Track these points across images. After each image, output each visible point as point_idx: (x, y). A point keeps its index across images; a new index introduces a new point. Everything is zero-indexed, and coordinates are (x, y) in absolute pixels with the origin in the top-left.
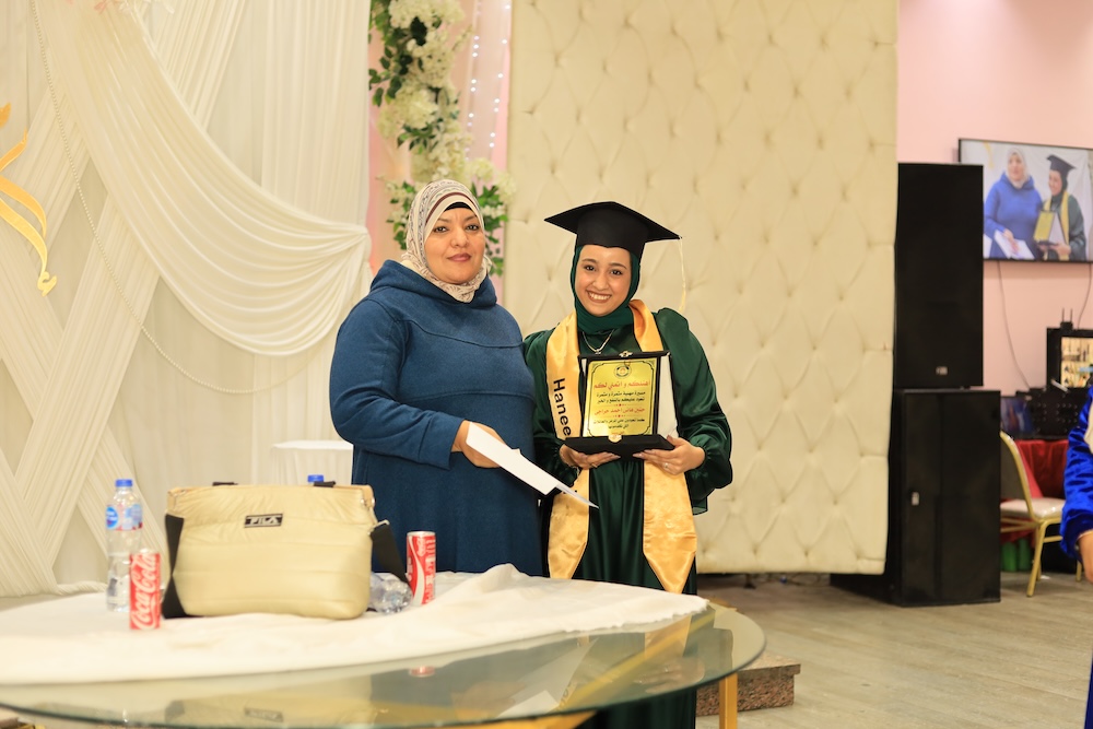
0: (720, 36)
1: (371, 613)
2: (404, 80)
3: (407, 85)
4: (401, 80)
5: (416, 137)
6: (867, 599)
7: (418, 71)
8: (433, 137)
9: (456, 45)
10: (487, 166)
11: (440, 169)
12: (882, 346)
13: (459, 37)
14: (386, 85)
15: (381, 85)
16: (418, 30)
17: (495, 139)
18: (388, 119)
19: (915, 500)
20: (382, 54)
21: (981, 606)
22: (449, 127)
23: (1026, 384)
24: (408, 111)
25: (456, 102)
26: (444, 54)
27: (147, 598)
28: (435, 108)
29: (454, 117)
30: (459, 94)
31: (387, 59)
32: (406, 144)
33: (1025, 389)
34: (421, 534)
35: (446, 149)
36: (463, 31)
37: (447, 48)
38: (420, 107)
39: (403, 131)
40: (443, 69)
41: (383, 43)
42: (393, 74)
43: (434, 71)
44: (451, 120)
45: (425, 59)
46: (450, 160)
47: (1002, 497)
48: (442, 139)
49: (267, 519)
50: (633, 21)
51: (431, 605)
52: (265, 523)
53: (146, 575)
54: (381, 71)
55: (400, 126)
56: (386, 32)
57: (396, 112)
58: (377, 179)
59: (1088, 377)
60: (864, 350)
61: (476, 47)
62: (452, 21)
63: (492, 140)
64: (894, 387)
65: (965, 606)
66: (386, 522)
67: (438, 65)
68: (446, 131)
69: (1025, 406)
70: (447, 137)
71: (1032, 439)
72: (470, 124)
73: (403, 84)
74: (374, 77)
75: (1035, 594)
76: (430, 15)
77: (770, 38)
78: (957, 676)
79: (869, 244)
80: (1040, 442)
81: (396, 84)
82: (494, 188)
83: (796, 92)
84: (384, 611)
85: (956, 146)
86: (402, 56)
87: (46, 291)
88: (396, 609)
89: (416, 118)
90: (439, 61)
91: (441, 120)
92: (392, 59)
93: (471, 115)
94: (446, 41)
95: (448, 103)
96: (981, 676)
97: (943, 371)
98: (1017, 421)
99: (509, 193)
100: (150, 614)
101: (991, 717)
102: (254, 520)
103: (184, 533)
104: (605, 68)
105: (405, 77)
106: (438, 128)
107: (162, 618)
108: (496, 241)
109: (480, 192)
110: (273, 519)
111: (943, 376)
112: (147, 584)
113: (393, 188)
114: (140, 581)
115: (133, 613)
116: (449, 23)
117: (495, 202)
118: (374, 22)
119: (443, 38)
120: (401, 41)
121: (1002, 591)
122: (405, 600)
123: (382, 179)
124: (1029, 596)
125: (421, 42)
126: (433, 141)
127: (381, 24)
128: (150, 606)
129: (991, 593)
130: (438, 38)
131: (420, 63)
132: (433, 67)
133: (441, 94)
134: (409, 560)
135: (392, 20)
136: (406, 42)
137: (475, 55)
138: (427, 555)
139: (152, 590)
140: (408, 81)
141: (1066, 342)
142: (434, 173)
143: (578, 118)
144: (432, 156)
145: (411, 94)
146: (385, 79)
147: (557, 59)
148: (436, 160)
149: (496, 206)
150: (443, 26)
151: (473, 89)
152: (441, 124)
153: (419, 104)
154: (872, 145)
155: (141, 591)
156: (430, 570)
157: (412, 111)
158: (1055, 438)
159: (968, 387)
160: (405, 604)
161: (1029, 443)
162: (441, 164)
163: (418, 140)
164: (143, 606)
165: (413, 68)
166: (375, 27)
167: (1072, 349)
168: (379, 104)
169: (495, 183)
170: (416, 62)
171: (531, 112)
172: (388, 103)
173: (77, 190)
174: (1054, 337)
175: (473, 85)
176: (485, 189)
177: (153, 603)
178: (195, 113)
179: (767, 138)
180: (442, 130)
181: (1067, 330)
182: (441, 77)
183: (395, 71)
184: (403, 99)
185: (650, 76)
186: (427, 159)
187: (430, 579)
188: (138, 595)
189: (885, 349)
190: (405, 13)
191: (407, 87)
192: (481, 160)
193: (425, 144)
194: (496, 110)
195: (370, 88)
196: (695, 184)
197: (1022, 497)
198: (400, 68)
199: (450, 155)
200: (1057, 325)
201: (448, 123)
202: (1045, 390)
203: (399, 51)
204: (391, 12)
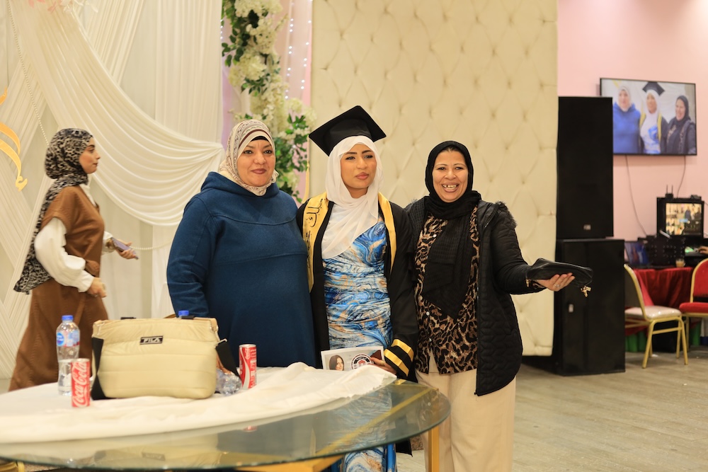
0: (445, 17)
1: (217, 394)
2: (245, 50)
3: (247, 53)
4: (243, 49)
5: (253, 86)
6: (542, 371)
7: (254, 44)
8: (264, 85)
9: (277, 27)
10: (298, 103)
11: (268, 106)
12: (549, 213)
13: (279, 23)
14: (234, 53)
15: (230, 53)
16: (253, 18)
17: (304, 85)
18: (235, 74)
19: (571, 309)
20: (231, 33)
21: (613, 375)
22: (274, 78)
23: (645, 233)
24: (247, 69)
25: (278, 63)
26: (270, 33)
27: (82, 388)
28: (265, 67)
29: (277, 73)
30: (280, 58)
31: (234, 36)
32: (247, 90)
33: (643, 236)
34: (247, 346)
35: (272, 93)
36: (282, 18)
37: (272, 29)
38: (255, 67)
39: (245, 82)
40: (270, 42)
41: (231, 26)
42: (238, 46)
43: (264, 44)
44: (275, 74)
45: (258, 37)
46: (275, 99)
47: (626, 306)
48: (269, 86)
49: (154, 339)
50: (389, 9)
51: (254, 389)
52: (152, 341)
53: (80, 374)
54: (230, 44)
55: (243, 79)
56: (233, 20)
57: (240, 70)
58: (229, 112)
59: (683, 228)
60: (538, 215)
61: (292, 25)
62: (275, 12)
63: (303, 85)
64: (557, 238)
65: (603, 375)
66: (225, 340)
67: (266, 40)
68: (272, 81)
69: (643, 247)
70: (273, 85)
71: (647, 268)
72: (288, 75)
73: (245, 53)
74: (226, 48)
75: (648, 366)
76: (261, 8)
77: (477, 19)
78: (593, 420)
79: (541, 148)
80: (652, 270)
81: (240, 52)
82: (303, 117)
83: (494, 52)
84: (224, 393)
85: (599, 83)
86: (243, 35)
87: (21, 188)
88: (232, 392)
89: (252, 74)
90: (267, 37)
91: (268, 75)
92: (238, 36)
93: (289, 69)
94: (271, 24)
95: (273, 63)
96: (608, 420)
97: (588, 227)
98: (638, 257)
99: (312, 120)
100: (84, 398)
101: (612, 446)
102: (146, 340)
103: (104, 348)
104: (372, 40)
105: (245, 47)
106: (267, 79)
107: (91, 399)
108: (305, 150)
109: (294, 120)
110: (157, 339)
111: (588, 231)
112: (82, 380)
113: (239, 118)
114: (77, 378)
115: (74, 397)
116: (272, 14)
117: (303, 126)
118: (225, 13)
119: (269, 23)
120: (243, 25)
121: (626, 365)
122: (238, 387)
123: (232, 113)
124: (643, 368)
125: (255, 26)
126: (264, 88)
127: (230, 15)
128: (83, 393)
129: (619, 366)
130: (265, 23)
131: (255, 39)
132: (263, 42)
133: (269, 57)
134: (240, 362)
135: (236, 12)
136: (246, 25)
137: (291, 31)
138: (251, 358)
139: (85, 383)
140: (247, 50)
141: (668, 206)
142: (265, 108)
143: (355, 72)
144: (263, 98)
145: (250, 59)
146: (234, 49)
147: (341, 35)
148: (266, 100)
149: (304, 128)
150: (269, 15)
151: (290, 53)
152: (269, 77)
153: (254, 65)
154: (542, 85)
155: (78, 384)
156: (253, 368)
157: (250, 69)
158: (662, 267)
159: (604, 237)
160: (237, 389)
161: (645, 271)
162: (269, 103)
163: (254, 88)
164: (79, 393)
165: (250, 42)
166: (226, 17)
167: (672, 211)
168: (229, 65)
169: (303, 114)
170: (252, 38)
171: (326, 69)
172: (235, 64)
173: (39, 125)
174: (661, 203)
175: (290, 50)
176: (297, 118)
177: (86, 391)
178: (112, 74)
179: (476, 82)
180: (269, 81)
181: (670, 198)
182: (268, 48)
183: (239, 44)
184: (244, 62)
185: (401, 44)
186: (260, 99)
187: (253, 373)
188: (76, 387)
189: (551, 214)
190: (245, 8)
191: (247, 54)
192: (294, 99)
193: (259, 90)
194: (305, 65)
195: (223, 55)
196: (430, 112)
197: (638, 305)
198: (242, 42)
199: (275, 97)
200: (663, 195)
201: (273, 76)
202: (656, 237)
203: (241, 32)
204: (236, 7)
